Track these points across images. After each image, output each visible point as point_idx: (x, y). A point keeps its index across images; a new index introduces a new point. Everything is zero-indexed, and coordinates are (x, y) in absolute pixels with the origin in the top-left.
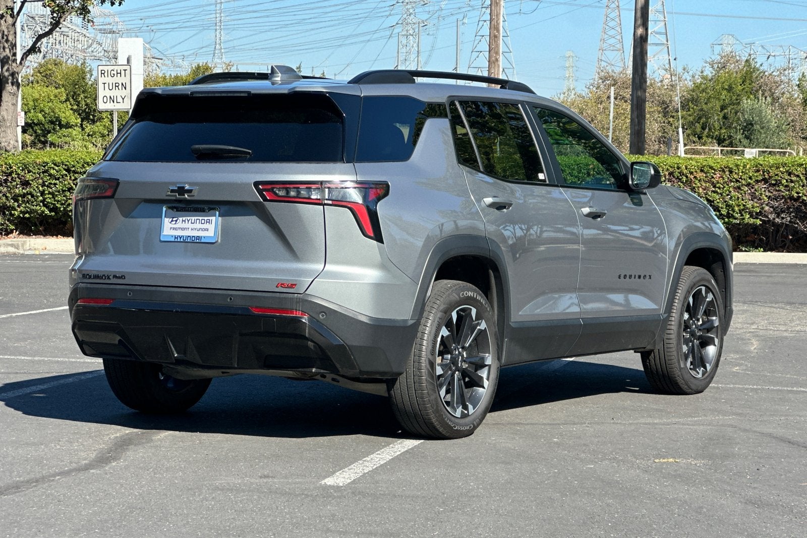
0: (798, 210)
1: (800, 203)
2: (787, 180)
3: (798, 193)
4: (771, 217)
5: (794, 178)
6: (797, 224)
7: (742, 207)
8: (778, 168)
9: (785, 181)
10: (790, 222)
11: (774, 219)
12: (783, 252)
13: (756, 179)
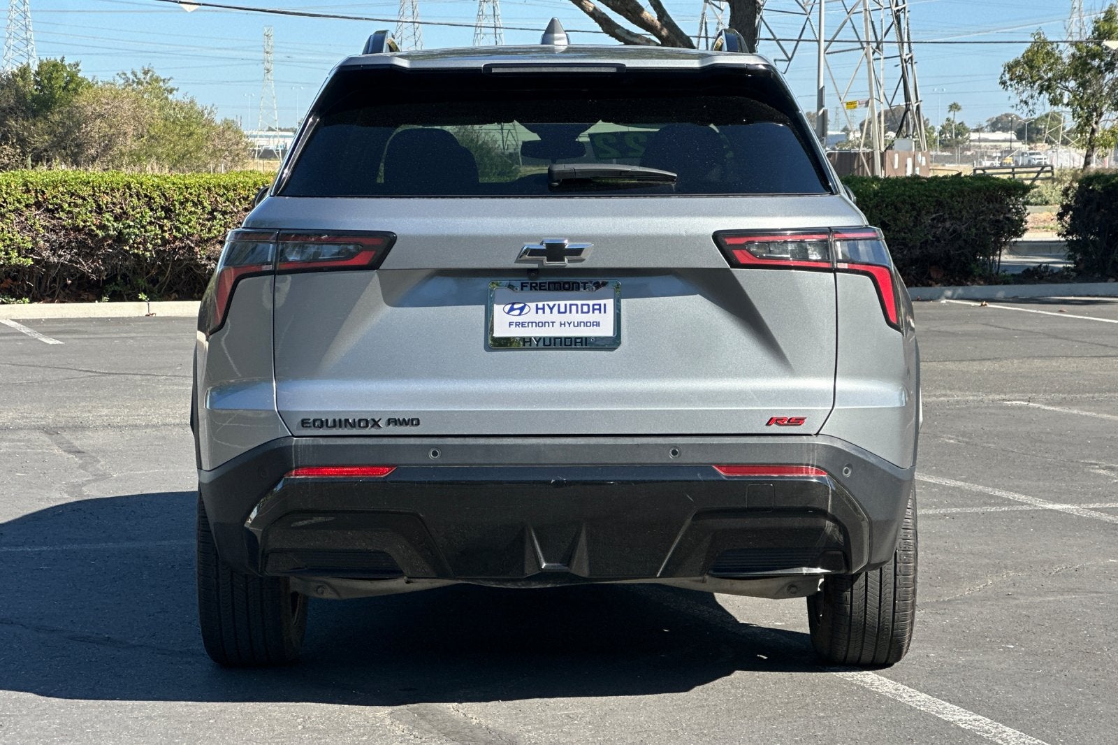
0: (82, 244)
1: (86, 234)
2: (69, 205)
3: (85, 221)
4: (46, 254)
5: (80, 201)
6: (80, 263)
7: (8, 242)
8: (55, 187)
9: (67, 205)
10: (70, 261)
11: (49, 257)
12: (52, 302)
13: (27, 202)
